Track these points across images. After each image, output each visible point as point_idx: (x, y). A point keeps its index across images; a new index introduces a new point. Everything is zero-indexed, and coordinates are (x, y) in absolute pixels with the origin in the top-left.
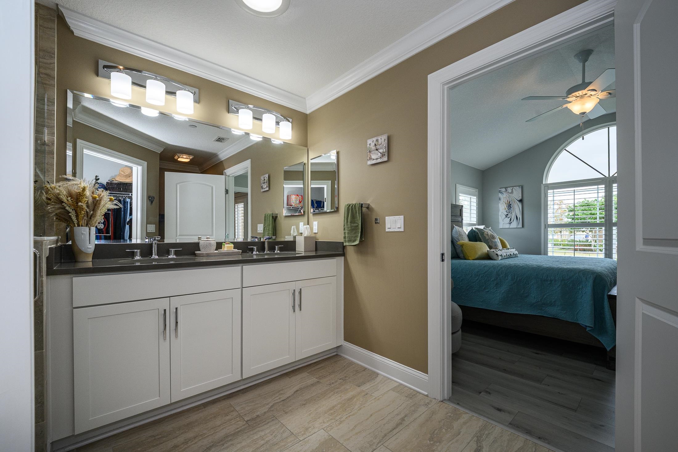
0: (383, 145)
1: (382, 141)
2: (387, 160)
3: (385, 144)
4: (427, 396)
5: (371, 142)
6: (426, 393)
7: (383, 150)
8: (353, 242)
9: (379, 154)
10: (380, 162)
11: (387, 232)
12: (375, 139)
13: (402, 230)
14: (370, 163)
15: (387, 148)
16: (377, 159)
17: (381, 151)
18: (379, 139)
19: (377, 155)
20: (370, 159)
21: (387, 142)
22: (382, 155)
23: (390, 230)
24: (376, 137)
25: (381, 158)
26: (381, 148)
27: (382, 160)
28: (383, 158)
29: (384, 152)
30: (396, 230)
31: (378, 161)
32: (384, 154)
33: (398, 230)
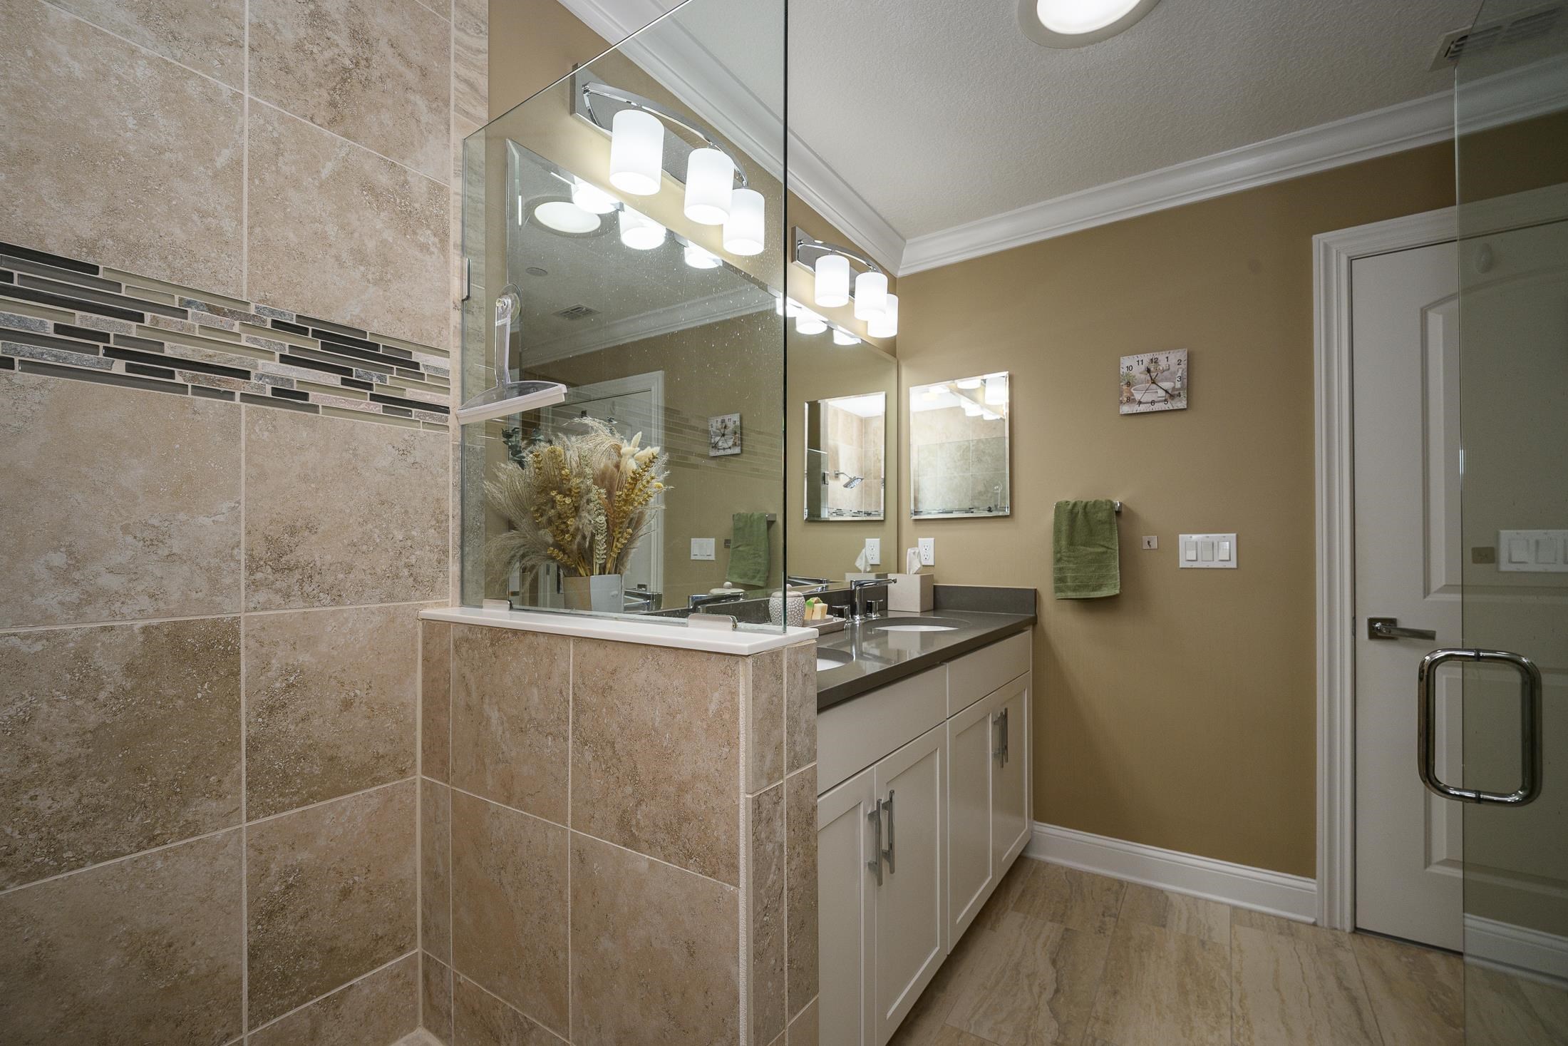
0: (1175, 373)
1: (1169, 363)
2: (1186, 407)
3: (1181, 371)
4: (1315, 924)
5: (1133, 364)
6: (1312, 920)
7: (1172, 384)
8: (1093, 591)
9: (1161, 393)
10: (1163, 409)
11: (1182, 568)
12: (1146, 358)
13: (1233, 564)
14: (1126, 409)
15: (1186, 381)
16: (1153, 402)
17: (1167, 385)
18: (1162, 357)
19: (1154, 395)
20: (1130, 400)
21: (1186, 366)
22: (1171, 395)
23: (1195, 565)
24: (1152, 354)
25: (1166, 400)
26: (1166, 380)
27: (1169, 406)
28: (1173, 402)
29: (1177, 390)
30: (1212, 565)
31: (1157, 407)
32: (1177, 393)
33: (1221, 565)
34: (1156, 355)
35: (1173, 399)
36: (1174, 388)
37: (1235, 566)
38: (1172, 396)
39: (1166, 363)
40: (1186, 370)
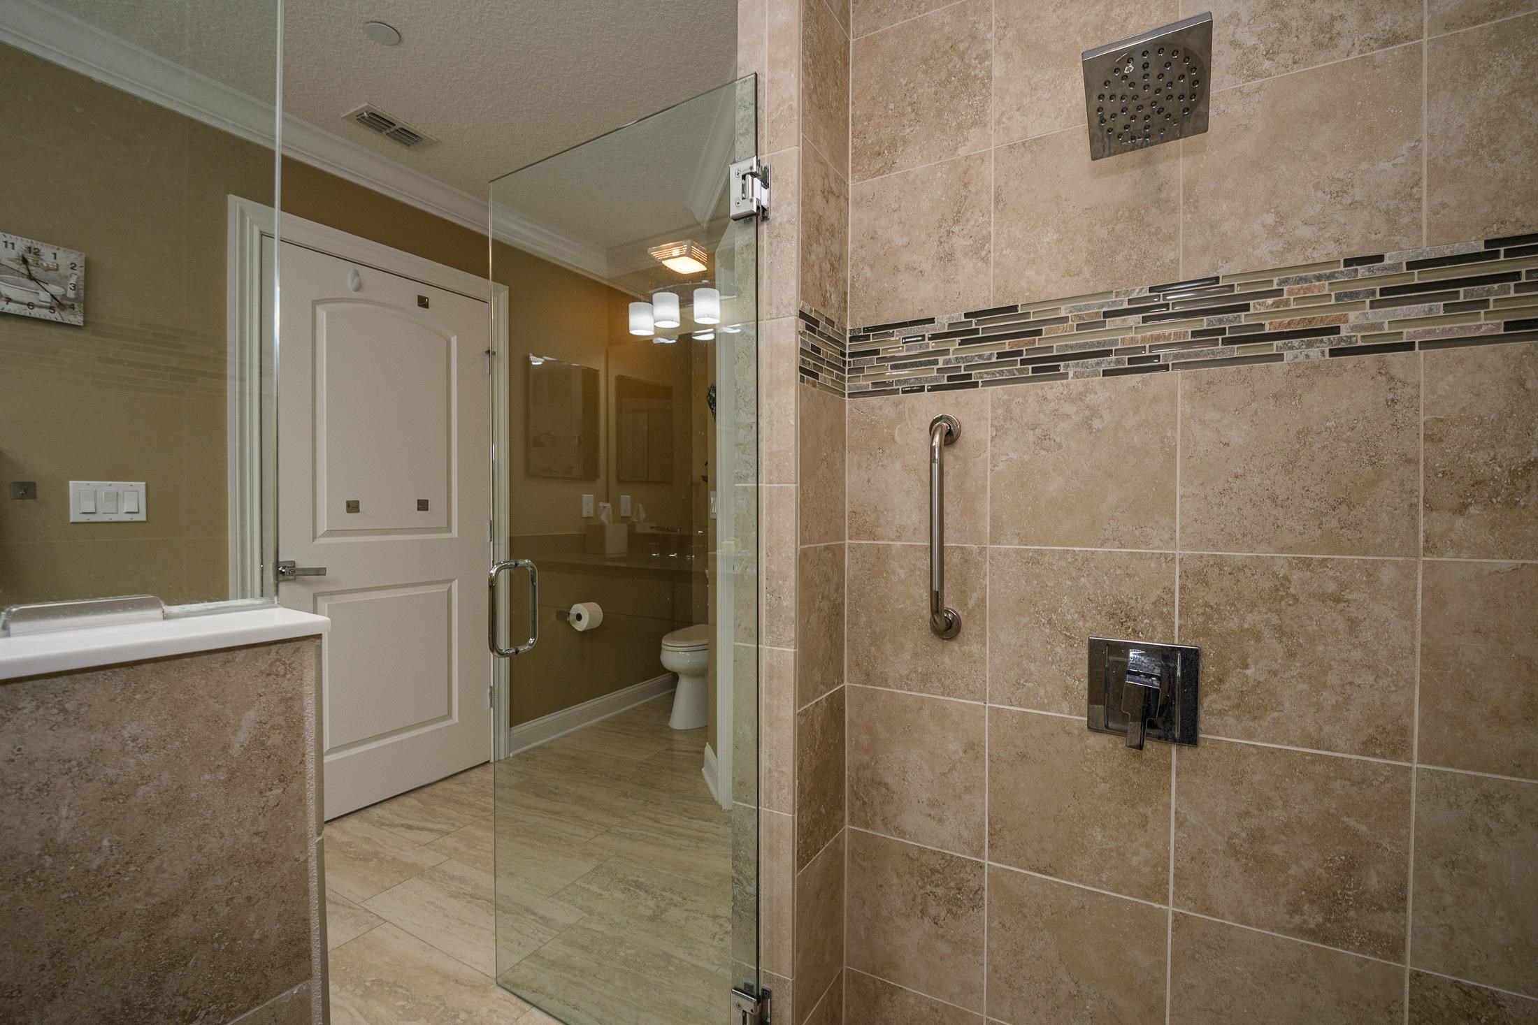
0: (67, 277)
1: (57, 261)
2: (82, 325)
3: (75, 277)
7: (63, 289)
9: (45, 296)
10: (48, 318)
11: (73, 523)
12: (21, 244)
13: (142, 517)
15: (82, 292)
16: (31, 305)
17: (56, 289)
18: (47, 252)
19: (33, 296)
21: (83, 274)
22: (59, 304)
23: (93, 518)
24: (30, 241)
25: (51, 308)
26: (54, 282)
27: (56, 316)
28: (62, 313)
29: (69, 299)
30: (115, 518)
31: (36, 313)
32: (69, 303)
33: (128, 518)
34: (37, 244)
35: (62, 310)
36: (64, 296)
37: (144, 519)
38: (62, 306)
39: (53, 260)
40: (82, 279)
